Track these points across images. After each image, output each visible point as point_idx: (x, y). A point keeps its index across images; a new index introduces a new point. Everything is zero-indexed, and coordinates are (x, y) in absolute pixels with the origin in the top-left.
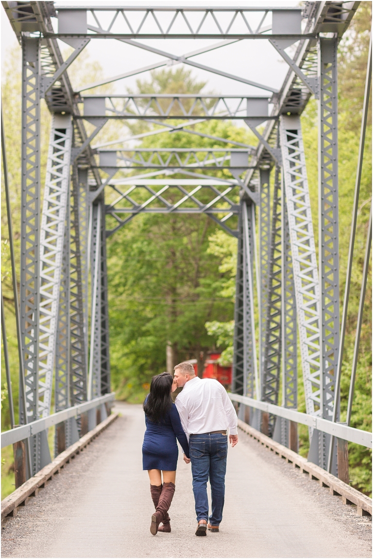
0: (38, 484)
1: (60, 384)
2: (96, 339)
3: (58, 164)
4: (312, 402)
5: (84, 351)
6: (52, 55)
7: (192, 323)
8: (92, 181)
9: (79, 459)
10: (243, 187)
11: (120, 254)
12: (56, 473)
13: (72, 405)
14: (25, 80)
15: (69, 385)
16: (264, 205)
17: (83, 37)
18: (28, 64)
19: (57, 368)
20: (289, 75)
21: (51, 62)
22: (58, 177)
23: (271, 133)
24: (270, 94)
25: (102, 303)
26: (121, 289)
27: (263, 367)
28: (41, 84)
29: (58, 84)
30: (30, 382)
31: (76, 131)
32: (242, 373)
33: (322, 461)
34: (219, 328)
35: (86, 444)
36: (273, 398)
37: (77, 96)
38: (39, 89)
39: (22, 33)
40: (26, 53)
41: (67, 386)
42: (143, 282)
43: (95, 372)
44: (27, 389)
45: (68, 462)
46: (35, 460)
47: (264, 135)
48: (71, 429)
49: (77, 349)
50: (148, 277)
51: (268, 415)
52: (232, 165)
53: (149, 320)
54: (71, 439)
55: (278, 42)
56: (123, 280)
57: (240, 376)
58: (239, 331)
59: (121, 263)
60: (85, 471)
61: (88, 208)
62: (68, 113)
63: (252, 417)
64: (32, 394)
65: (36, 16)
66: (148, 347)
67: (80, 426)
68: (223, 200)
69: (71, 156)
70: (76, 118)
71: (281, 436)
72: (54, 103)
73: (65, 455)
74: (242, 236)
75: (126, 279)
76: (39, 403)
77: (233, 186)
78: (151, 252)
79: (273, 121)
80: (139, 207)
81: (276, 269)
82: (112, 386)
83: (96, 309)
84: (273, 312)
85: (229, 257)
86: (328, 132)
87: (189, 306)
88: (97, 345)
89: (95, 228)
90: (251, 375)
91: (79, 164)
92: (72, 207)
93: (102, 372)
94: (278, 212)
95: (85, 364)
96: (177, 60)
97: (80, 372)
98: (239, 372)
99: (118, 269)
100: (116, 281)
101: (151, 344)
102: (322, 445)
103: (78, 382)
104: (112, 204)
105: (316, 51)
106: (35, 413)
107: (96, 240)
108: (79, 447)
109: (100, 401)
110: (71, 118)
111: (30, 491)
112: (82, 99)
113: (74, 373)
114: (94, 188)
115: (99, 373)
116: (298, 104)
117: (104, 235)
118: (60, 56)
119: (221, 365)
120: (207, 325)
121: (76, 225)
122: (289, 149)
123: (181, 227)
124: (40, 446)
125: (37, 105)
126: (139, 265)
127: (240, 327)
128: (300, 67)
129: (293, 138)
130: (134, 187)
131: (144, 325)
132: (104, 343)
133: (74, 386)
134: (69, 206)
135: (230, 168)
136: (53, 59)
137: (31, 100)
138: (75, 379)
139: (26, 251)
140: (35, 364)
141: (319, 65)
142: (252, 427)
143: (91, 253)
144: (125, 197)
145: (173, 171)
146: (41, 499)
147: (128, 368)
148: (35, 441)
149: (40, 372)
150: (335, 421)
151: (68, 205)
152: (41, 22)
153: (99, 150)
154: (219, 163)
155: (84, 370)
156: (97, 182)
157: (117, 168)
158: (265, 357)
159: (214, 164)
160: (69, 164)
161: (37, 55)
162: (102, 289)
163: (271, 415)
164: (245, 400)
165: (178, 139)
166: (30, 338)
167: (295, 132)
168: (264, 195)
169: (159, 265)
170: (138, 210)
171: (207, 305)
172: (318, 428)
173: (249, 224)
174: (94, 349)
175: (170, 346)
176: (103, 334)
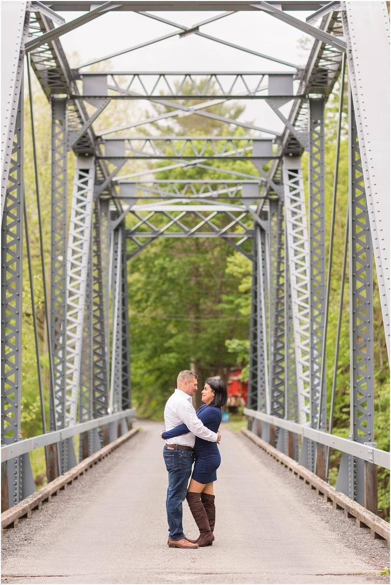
0: (67, 480)
1: (84, 399)
2: (117, 357)
3: (82, 201)
4: (305, 414)
5: (105, 369)
7: (215, 340)
8: (112, 208)
9: (100, 464)
11: (142, 270)
12: (81, 474)
13: (95, 418)
14: (54, 136)
15: (92, 400)
17: (104, 98)
18: (56, 122)
19: (81, 384)
21: (77, 117)
22: (82, 214)
24: (274, 137)
25: (123, 323)
26: (144, 305)
27: (272, 384)
28: (68, 139)
30: (58, 396)
31: (98, 168)
33: (311, 464)
34: (239, 345)
35: (108, 453)
36: (281, 412)
37: (99, 140)
38: (66, 144)
39: (52, 96)
40: (55, 112)
41: (90, 401)
42: (165, 298)
43: (117, 388)
44: (56, 402)
45: (91, 467)
46: (63, 463)
48: (94, 439)
49: (99, 367)
50: (171, 293)
52: (243, 195)
53: (172, 336)
54: (94, 448)
55: (273, 102)
56: (145, 296)
57: (255, 392)
58: (255, 349)
59: (143, 278)
60: (106, 473)
61: (109, 235)
62: (91, 155)
63: (263, 430)
64: (60, 407)
65: (64, 84)
66: (170, 363)
67: (102, 438)
69: (94, 193)
70: (98, 158)
71: (283, 445)
73: (88, 460)
74: (256, 260)
75: (149, 296)
76: (67, 414)
77: (247, 212)
78: (173, 269)
79: (277, 161)
80: (158, 231)
81: (281, 294)
82: (134, 402)
83: (117, 328)
85: (246, 277)
86: (317, 180)
87: (211, 323)
88: (118, 363)
89: (116, 252)
92: (94, 238)
93: (123, 389)
94: (282, 242)
95: (106, 381)
97: (102, 388)
98: (254, 389)
99: (140, 285)
100: (138, 297)
101: (173, 361)
103: (101, 397)
104: (132, 229)
106: (63, 424)
107: (117, 263)
108: (101, 455)
109: (120, 415)
110: (94, 158)
111: (61, 484)
112: (104, 142)
113: (96, 389)
114: (115, 215)
115: (120, 389)
116: (298, 147)
117: (125, 259)
119: (242, 381)
120: (227, 342)
121: (98, 254)
122: (291, 187)
124: (68, 451)
125: (64, 157)
126: (161, 282)
127: (255, 345)
129: (294, 177)
130: (153, 213)
131: (166, 341)
132: (124, 361)
133: (96, 401)
135: (242, 198)
137: (59, 153)
138: (97, 395)
139: (55, 283)
140: (63, 381)
143: (112, 276)
144: (144, 222)
146: (70, 491)
147: (151, 384)
148: (63, 446)
149: (68, 388)
150: (319, 430)
151: (91, 238)
152: (68, 88)
153: (119, 182)
155: (105, 386)
156: (117, 207)
157: (137, 199)
158: (274, 374)
160: (91, 201)
161: (65, 114)
162: (123, 309)
166: (59, 358)
167: (296, 171)
168: (273, 224)
169: (181, 281)
170: (157, 235)
171: (230, 321)
173: (262, 248)
174: (116, 367)
175: (193, 362)
176: (124, 352)
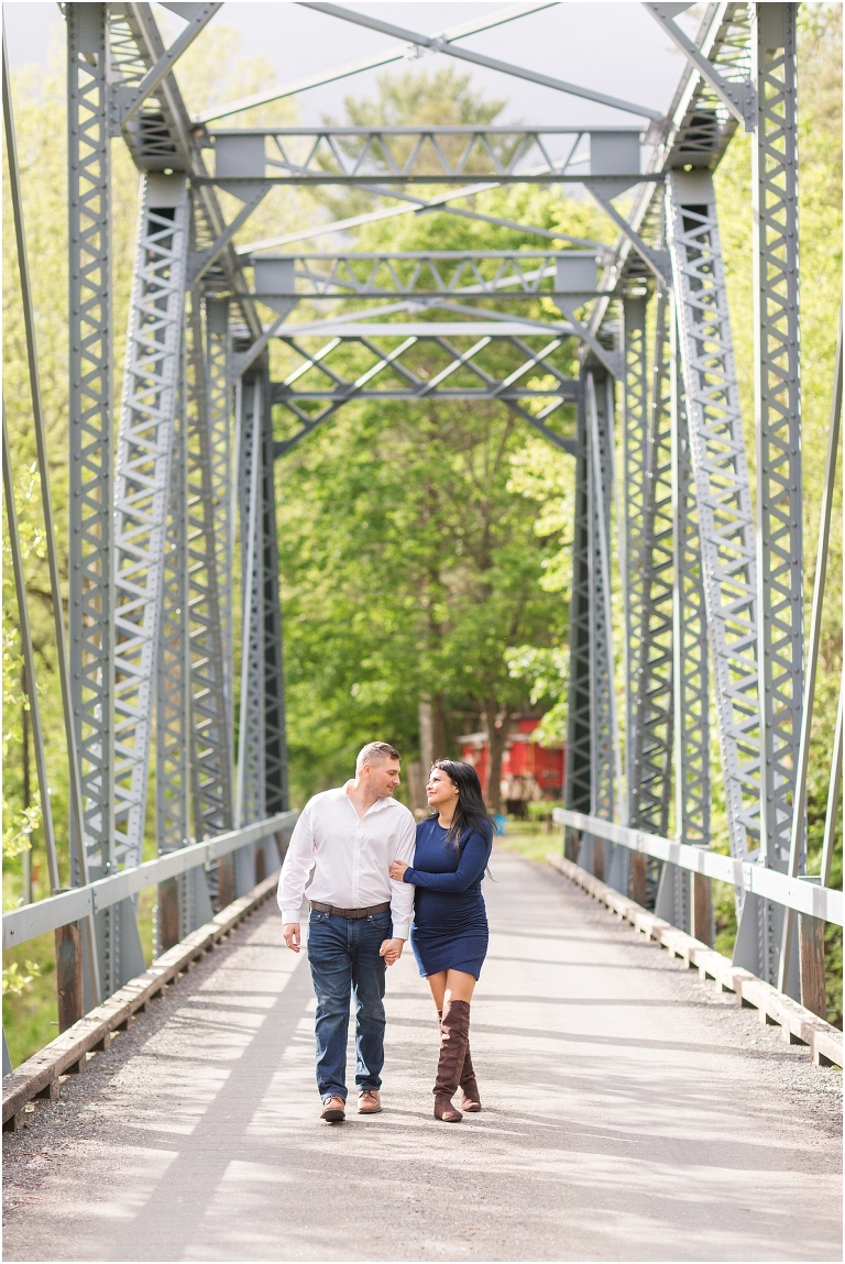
0: (110, 1022)
1: (167, 791)
2: (253, 689)
3: (157, 288)
4: (744, 829)
5: (224, 717)
6: (137, 37)
8: (238, 327)
9: (211, 962)
10: (585, 338)
11: (311, 496)
12: (157, 995)
13: (199, 840)
14: (74, 96)
15: (189, 794)
16: (631, 379)
18: (81, 57)
19: (161, 756)
20: (686, 78)
21: (137, 52)
22: (158, 319)
23: (648, 213)
24: (644, 123)
25: (266, 607)
26: (313, 575)
27: (634, 749)
28: (111, 103)
29: (152, 105)
30: (96, 790)
31: (198, 212)
32: (587, 762)
34: (536, 661)
35: (230, 927)
36: (657, 819)
37: (200, 133)
38: (108, 116)
40: (75, 31)
41: (184, 797)
43: (252, 763)
44: (87, 804)
45: (184, 969)
46: (107, 966)
47: (632, 218)
48: (194, 892)
49: (207, 712)
50: (375, 546)
51: (646, 860)
52: (558, 288)
54: (193, 917)
56: (318, 554)
57: (582, 771)
58: (580, 669)
59: (313, 514)
61: (230, 390)
62: (180, 172)
63: (610, 862)
64: (99, 817)
67: (216, 885)
68: (541, 370)
69: (188, 269)
70: (198, 182)
71: (673, 905)
72: (146, 148)
73: (177, 954)
74: (585, 452)
76: (116, 835)
77: (564, 337)
79: (652, 185)
80: (349, 387)
81: (661, 526)
83: (252, 620)
84: (655, 623)
85: (558, 500)
86: (776, 208)
88: (255, 703)
89: (248, 436)
90: (606, 767)
91: (208, 288)
92: (190, 387)
93: (269, 764)
94: (664, 396)
95: (226, 747)
96: (427, 46)
97: (216, 765)
98: (581, 762)
99: (306, 529)
100: (304, 555)
101: (382, 699)
102: (766, 929)
103: (212, 786)
104: (288, 381)
105: (747, 19)
106: (106, 859)
107: (250, 463)
108: (212, 935)
109: (262, 828)
110: (188, 183)
111: (90, 1038)
112: (212, 139)
113: (200, 766)
114: (242, 345)
115: (260, 765)
116: (709, 144)
117: (270, 453)
118: (157, 38)
119: (543, 744)
120: (510, 654)
121: (201, 430)
122: (689, 249)
123: (450, 431)
124: (121, 933)
125: (102, 152)
127: (583, 659)
128: (712, 60)
129: (699, 224)
130: (337, 341)
131: (366, 656)
132: (271, 698)
133: (201, 795)
134: (185, 386)
135: (555, 296)
136: (142, 47)
137: (89, 141)
138: (204, 780)
139: (83, 487)
140: (106, 748)
141: (754, 52)
142: (610, 887)
143: (239, 493)
144: (317, 364)
145: (424, 303)
146: (118, 1056)
148: (107, 923)
149: (119, 766)
150: (795, 875)
151: (181, 384)
153: (256, 255)
154: (530, 283)
155: (225, 758)
156: (250, 330)
157: (295, 298)
158: (638, 728)
159: (520, 287)
160: (182, 289)
161: (103, 37)
162: (265, 574)
163: (652, 859)
164: (592, 824)
165: (438, 229)
166: (94, 687)
167: (702, 210)
168: (632, 358)
170: (346, 394)
171: (508, 609)
172: (756, 890)
173: (599, 424)
174: (250, 712)
175: (427, 702)
176: (270, 677)
